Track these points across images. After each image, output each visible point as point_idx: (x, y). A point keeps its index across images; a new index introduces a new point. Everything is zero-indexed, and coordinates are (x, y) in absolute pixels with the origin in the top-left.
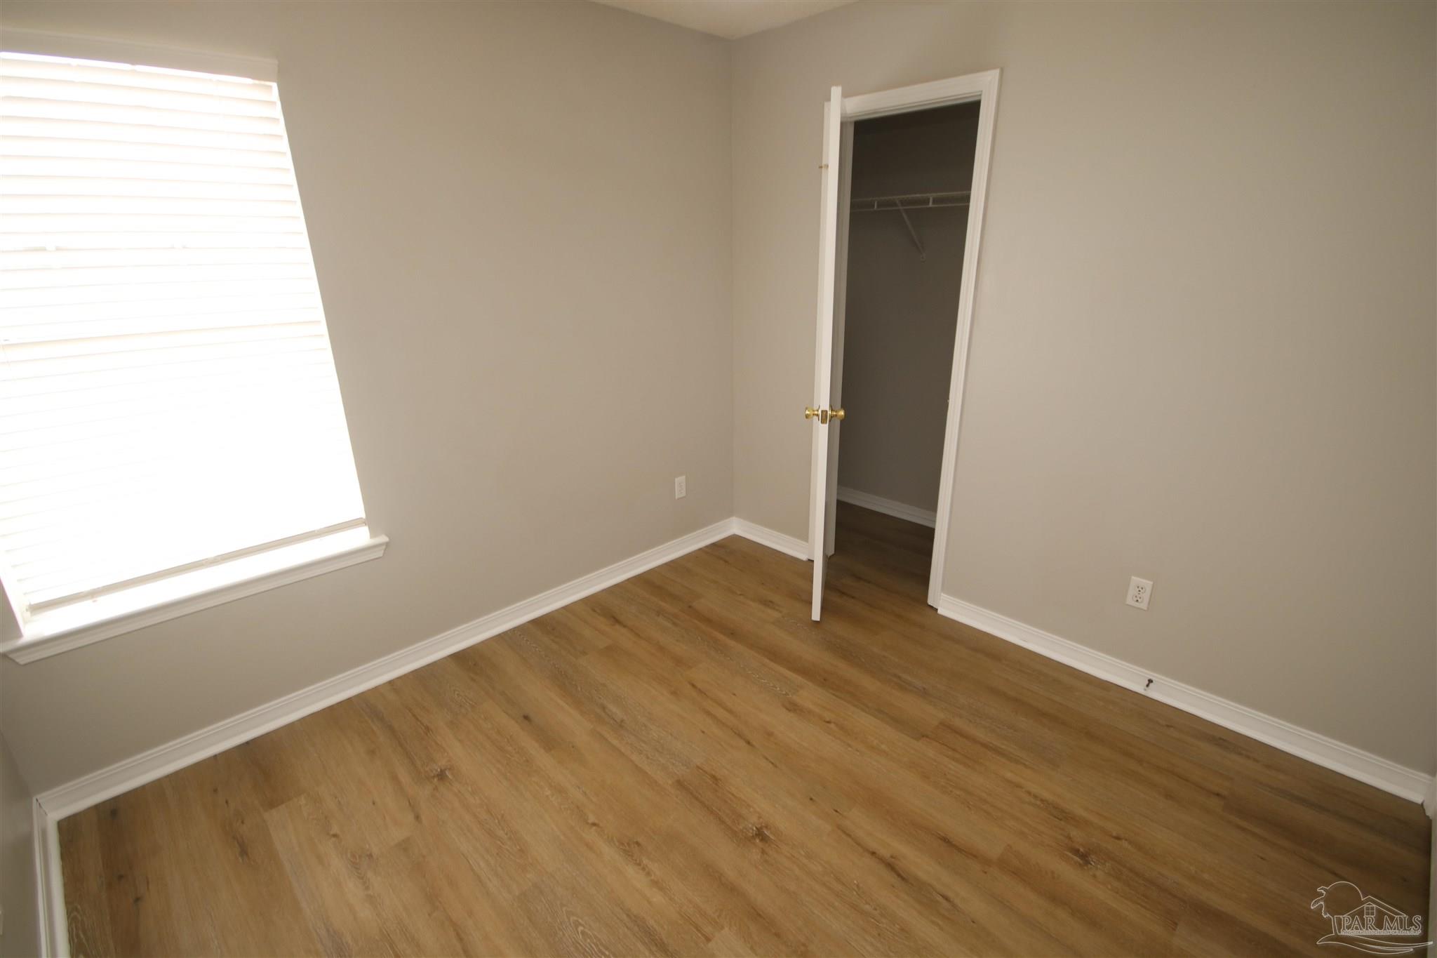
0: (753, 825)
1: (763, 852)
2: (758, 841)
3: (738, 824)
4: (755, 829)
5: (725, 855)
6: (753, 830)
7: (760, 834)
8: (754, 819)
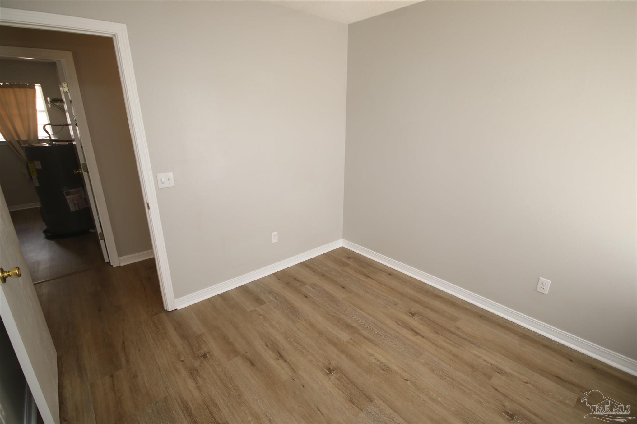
0: (333, 375)
1: (330, 364)
2: (332, 368)
3: (340, 376)
4: (333, 374)
5: (346, 364)
6: (333, 373)
7: (330, 371)
8: (333, 378)
